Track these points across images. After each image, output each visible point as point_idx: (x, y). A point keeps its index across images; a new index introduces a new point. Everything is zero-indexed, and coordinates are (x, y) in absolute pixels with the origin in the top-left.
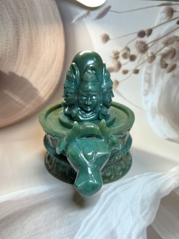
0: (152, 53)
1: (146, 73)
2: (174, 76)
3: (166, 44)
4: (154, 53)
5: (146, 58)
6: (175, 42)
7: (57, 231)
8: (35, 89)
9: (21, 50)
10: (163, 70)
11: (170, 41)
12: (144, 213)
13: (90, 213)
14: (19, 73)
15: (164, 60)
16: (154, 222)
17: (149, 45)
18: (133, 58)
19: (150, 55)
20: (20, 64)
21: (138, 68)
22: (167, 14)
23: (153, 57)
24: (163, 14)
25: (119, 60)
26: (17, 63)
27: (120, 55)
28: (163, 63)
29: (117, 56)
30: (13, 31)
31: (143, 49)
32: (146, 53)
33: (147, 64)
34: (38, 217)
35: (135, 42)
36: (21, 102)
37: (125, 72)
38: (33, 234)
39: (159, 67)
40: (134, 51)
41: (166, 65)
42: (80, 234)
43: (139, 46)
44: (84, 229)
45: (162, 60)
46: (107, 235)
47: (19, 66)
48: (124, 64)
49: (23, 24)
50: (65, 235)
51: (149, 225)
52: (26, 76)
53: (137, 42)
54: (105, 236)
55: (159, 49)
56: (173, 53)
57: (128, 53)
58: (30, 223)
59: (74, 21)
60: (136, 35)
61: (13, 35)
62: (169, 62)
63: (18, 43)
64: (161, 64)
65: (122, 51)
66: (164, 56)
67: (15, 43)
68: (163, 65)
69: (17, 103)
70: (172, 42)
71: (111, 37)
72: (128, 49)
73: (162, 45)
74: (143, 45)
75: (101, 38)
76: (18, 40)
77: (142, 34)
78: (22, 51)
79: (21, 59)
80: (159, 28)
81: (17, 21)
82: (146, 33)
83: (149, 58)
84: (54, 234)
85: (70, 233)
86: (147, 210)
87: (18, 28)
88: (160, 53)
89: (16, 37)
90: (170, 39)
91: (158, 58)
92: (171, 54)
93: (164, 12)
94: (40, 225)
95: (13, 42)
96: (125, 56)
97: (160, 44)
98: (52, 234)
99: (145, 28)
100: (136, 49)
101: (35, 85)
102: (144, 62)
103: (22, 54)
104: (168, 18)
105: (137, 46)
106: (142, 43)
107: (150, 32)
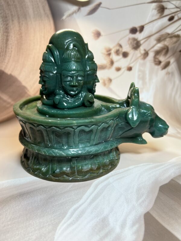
0: (145, 50)
1: (140, 70)
2: (168, 73)
3: (159, 40)
4: (147, 50)
5: (139, 55)
6: (168, 39)
7: (37, 220)
8: (24, 88)
9: (10, 47)
10: (156, 67)
11: (163, 38)
12: (141, 201)
13: (78, 202)
14: (8, 71)
15: (158, 57)
16: (153, 208)
17: (142, 42)
18: (125, 55)
19: (143, 52)
20: (9, 61)
21: (131, 65)
22: (158, 11)
23: (146, 54)
24: (154, 11)
25: (111, 57)
26: (6, 61)
27: (113, 52)
28: (157, 60)
29: (109, 53)
30: (2, 27)
31: (135, 46)
32: (138, 50)
33: (140, 61)
34: (17, 207)
35: (127, 38)
36: (9, 100)
37: (118, 69)
38: (9, 223)
39: (153, 64)
40: (126, 48)
41: (160, 62)
42: (65, 223)
43: (131, 43)
44: (70, 218)
45: (155, 57)
46: (97, 222)
47: (7, 63)
48: (117, 61)
49: (13, 21)
50: (48, 224)
51: (147, 212)
52: (15, 74)
53: (129, 39)
54: (95, 223)
55: (152, 45)
56: (165, 50)
57: (120, 49)
58: (7, 212)
59: (64, 17)
60: (128, 31)
61: (2, 32)
62: (162, 58)
63: (7, 40)
64: (155, 61)
65: (114, 47)
66: (158, 53)
67: (4, 40)
68: (157, 63)
69: (5, 101)
70: (165, 39)
71: (102, 33)
72: (121, 46)
73: (155, 42)
74: (135, 42)
75: (93, 34)
76: (7, 36)
77: (134, 31)
78: (12, 48)
79: (11, 56)
80: (151, 24)
81: (6, 17)
82: (138, 29)
83: (142, 54)
84: (35, 222)
85: (53, 222)
86: (144, 198)
87: (7, 25)
88: (153, 50)
89: (5, 34)
90: (162, 36)
91: (151, 55)
92: (164, 51)
93: (155, 9)
94: (19, 214)
95: (2, 39)
96: (117, 52)
97: (153, 41)
98: (32, 223)
99: (137, 25)
100: (128, 46)
101: (24, 83)
102: (137, 59)
103: (12, 51)
104: (159, 14)
105: (130, 42)
106: (135, 39)
107: (142, 28)
